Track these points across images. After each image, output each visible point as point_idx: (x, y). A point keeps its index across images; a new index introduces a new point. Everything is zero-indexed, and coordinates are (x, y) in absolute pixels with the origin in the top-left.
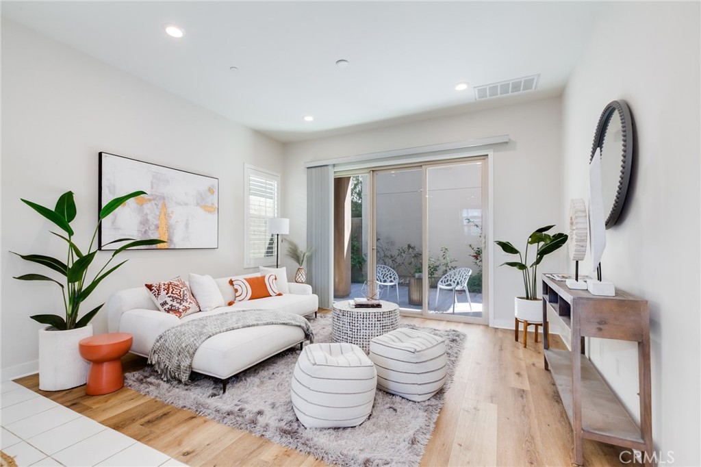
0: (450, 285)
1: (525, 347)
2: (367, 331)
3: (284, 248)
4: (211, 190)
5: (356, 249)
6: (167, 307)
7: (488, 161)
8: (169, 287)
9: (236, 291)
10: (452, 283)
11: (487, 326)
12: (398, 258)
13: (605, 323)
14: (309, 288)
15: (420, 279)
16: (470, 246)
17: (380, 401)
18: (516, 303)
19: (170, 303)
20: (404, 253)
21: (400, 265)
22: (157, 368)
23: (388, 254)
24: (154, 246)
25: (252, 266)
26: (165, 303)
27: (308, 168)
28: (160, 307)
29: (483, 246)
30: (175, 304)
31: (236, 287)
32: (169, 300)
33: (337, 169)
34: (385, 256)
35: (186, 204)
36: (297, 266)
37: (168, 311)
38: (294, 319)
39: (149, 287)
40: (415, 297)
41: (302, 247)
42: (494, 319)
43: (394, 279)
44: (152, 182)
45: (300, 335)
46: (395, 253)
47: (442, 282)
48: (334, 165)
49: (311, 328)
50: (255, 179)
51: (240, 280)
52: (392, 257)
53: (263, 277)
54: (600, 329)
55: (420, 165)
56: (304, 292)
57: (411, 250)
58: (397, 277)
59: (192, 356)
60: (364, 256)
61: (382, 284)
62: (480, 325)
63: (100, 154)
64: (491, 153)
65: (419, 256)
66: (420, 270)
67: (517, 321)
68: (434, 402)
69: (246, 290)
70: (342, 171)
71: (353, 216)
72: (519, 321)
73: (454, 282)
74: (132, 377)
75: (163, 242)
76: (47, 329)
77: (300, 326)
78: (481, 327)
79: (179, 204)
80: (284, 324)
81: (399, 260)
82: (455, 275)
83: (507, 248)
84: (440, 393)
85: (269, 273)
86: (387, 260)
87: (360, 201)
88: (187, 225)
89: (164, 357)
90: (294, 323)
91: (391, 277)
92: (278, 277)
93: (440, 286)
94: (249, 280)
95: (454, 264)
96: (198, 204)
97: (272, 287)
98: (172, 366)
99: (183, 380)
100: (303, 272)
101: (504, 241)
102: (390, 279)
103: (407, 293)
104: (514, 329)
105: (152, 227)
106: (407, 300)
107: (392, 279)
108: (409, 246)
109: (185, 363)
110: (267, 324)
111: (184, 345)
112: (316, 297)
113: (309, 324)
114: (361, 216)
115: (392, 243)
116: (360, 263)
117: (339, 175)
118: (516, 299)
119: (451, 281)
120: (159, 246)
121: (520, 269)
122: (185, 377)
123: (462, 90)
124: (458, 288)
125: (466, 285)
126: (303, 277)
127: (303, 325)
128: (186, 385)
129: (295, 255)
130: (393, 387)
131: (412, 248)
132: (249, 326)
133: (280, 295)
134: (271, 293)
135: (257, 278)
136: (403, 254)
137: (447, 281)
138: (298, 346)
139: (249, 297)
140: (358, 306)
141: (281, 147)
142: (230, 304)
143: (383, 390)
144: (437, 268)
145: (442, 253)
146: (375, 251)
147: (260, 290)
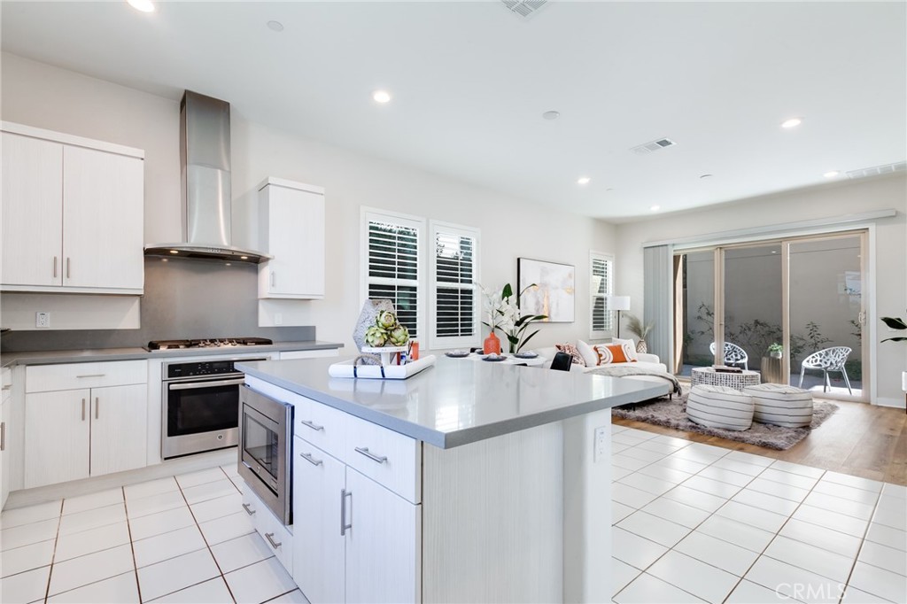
0: (820, 364)
3: (625, 322)
4: (570, 276)
9: (600, 355)
10: (822, 364)
11: (868, 404)
12: (741, 336)
14: (655, 357)
16: (853, 322)
17: (756, 424)
20: (750, 329)
24: (541, 320)
25: (599, 337)
27: (645, 248)
30: (575, 359)
31: (600, 352)
33: (676, 248)
35: (557, 288)
36: (639, 339)
38: (667, 375)
39: (559, 347)
41: (641, 324)
43: (741, 357)
44: (541, 275)
45: (668, 386)
46: (736, 330)
47: (807, 361)
48: (674, 245)
49: (679, 383)
51: (603, 347)
53: (620, 347)
55: (780, 241)
56: (653, 361)
57: (760, 326)
58: (747, 355)
62: (858, 402)
63: (519, 260)
64: (872, 227)
68: (801, 429)
69: (609, 355)
70: (682, 249)
73: (826, 361)
75: (546, 317)
78: (860, 405)
79: (554, 288)
81: (741, 338)
82: (827, 355)
85: (623, 343)
88: (557, 304)
91: (736, 356)
92: (629, 344)
93: (805, 366)
94: (609, 348)
95: (826, 345)
96: (563, 288)
97: (628, 354)
100: (644, 344)
101: (892, 317)
102: (735, 358)
105: (541, 307)
107: (738, 357)
108: (757, 322)
113: (676, 379)
117: (679, 253)
119: (820, 361)
120: (545, 320)
124: (831, 368)
125: (842, 365)
126: (645, 350)
129: (636, 329)
131: (761, 324)
133: (634, 361)
134: (627, 359)
135: (615, 346)
136: (747, 332)
137: (816, 361)
138: (668, 396)
139: (611, 360)
140: (717, 370)
141: (616, 229)
142: (598, 364)
143: (757, 420)
144: (801, 350)
145: (808, 331)
146: (723, 326)
147: (619, 356)
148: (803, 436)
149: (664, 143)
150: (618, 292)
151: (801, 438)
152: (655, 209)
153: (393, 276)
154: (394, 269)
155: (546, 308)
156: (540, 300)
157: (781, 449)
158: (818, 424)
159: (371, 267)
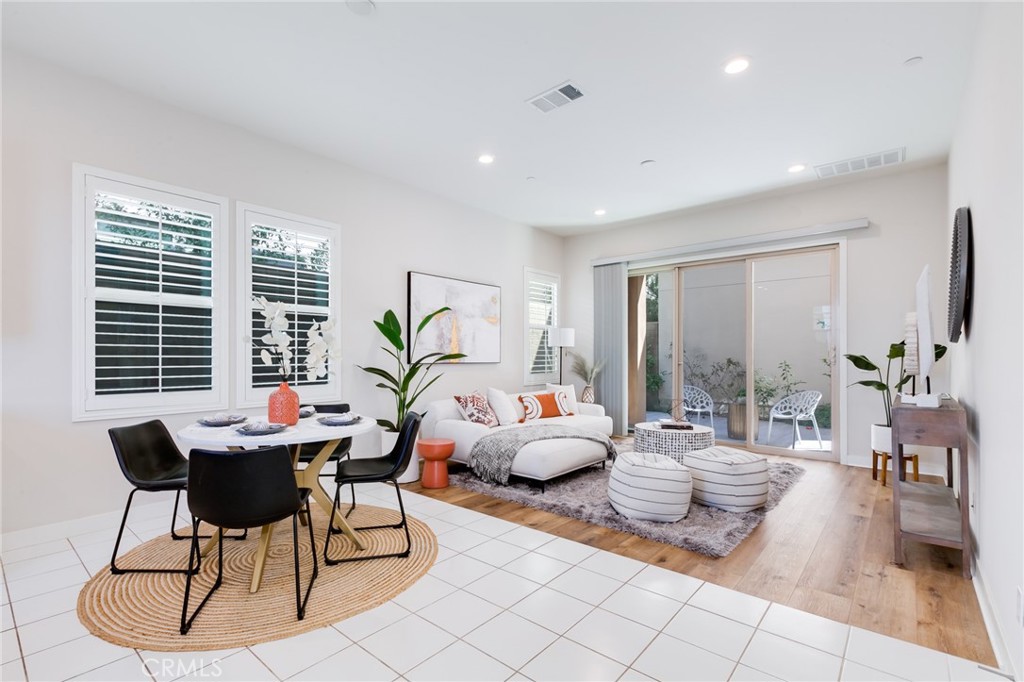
0: (790, 413)
1: (884, 485)
2: (677, 454)
3: (569, 363)
4: (493, 300)
5: (652, 366)
6: (474, 418)
7: (839, 251)
8: (473, 400)
9: (526, 408)
10: (792, 411)
11: (839, 463)
12: (713, 378)
13: (924, 431)
14: (601, 409)
15: (743, 405)
16: (825, 361)
17: (694, 509)
18: (872, 431)
19: (477, 415)
20: (722, 370)
21: (714, 387)
22: (476, 471)
23: (698, 371)
24: (449, 361)
25: (533, 383)
26: (471, 415)
27: (595, 267)
28: (468, 418)
29: (833, 360)
30: (480, 415)
31: (526, 404)
32: (475, 412)
33: (631, 267)
34: (693, 374)
35: (473, 316)
36: (585, 384)
37: (477, 421)
38: (598, 436)
39: (458, 399)
40: (737, 428)
41: (590, 363)
42: (848, 454)
43: (707, 404)
44: (446, 297)
45: (602, 452)
46: (708, 370)
47: (777, 409)
48: (628, 263)
49: (615, 446)
50: (536, 284)
51: (531, 397)
52: (703, 376)
53: (553, 395)
54: (918, 437)
55: (743, 259)
56: (597, 413)
57: (732, 367)
58: (711, 401)
59: (512, 459)
60: (661, 375)
61: (691, 409)
62: (827, 461)
63: (409, 274)
64: (843, 242)
65: (742, 375)
66: (743, 393)
67: (875, 456)
68: (752, 514)
69: (536, 408)
70: (637, 268)
71: (648, 320)
72: (877, 455)
73: (795, 410)
74: (455, 478)
75: (464, 356)
76: (387, 431)
77: (603, 443)
78: (829, 464)
79: (467, 316)
80: (589, 439)
81: (713, 380)
82: (797, 400)
83: (861, 362)
84: (760, 509)
85: (558, 391)
86: (695, 380)
87: (653, 298)
88: (474, 339)
89: (482, 461)
90: (599, 439)
91: (702, 402)
92: (566, 394)
93: (774, 414)
94: (539, 397)
95: (799, 387)
96: (483, 316)
97: (563, 405)
98: (491, 468)
99: (503, 481)
100: (592, 391)
101: (858, 354)
102: (701, 405)
103: (726, 425)
104: (872, 467)
105: (447, 342)
106: (726, 433)
107: (704, 404)
108: (730, 362)
109: (505, 466)
110: (574, 437)
111: (503, 450)
112: (609, 420)
113: (612, 442)
114: (657, 320)
115: (704, 357)
116: (657, 384)
117: (634, 274)
118: (873, 426)
119: (790, 408)
120: (462, 360)
121: (879, 389)
122: (505, 479)
123: (797, 170)
124: (800, 417)
125: (813, 413)
126: (592, 398)
127: (607, 442)
128: (505, 486)
129: (581, 371)
130: (709, 498)
131: (734, 364)
132: (558, 437)
133: (571, 414)
134: (562, 412)
135: (547, 395)
136: (719, 372)
137: (785, 408)
138: (601, 465)
139: (539, 415)
140: (665, 427)
141: (561, 242)
142: (521, 421)
143: (698, 502)
144: (773, 393)
145: (781, 371)
146: (682, 367)
147: (550, 408)
148: (753, 525)
149: (571, 92)
150: (564, 324)
151: (749, 531)
152: (600, 214)
153: (155, 288)
154: (156, 278)
155: (453, 345)
156: (444, 331)
157: (716, 557)
158: (776, 501)
159: (99, 272)
